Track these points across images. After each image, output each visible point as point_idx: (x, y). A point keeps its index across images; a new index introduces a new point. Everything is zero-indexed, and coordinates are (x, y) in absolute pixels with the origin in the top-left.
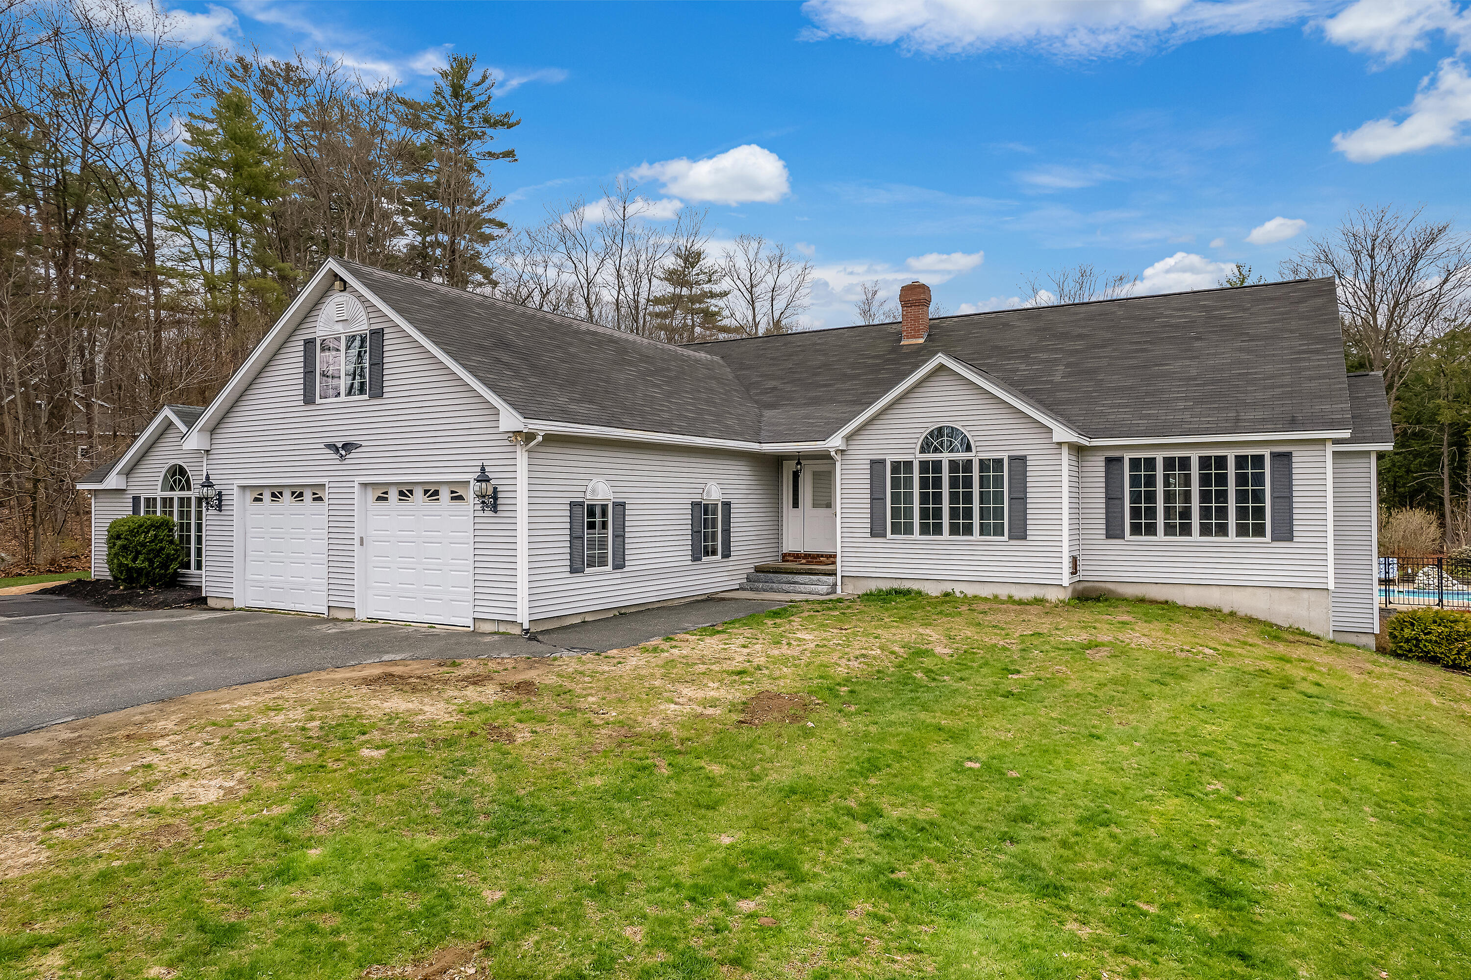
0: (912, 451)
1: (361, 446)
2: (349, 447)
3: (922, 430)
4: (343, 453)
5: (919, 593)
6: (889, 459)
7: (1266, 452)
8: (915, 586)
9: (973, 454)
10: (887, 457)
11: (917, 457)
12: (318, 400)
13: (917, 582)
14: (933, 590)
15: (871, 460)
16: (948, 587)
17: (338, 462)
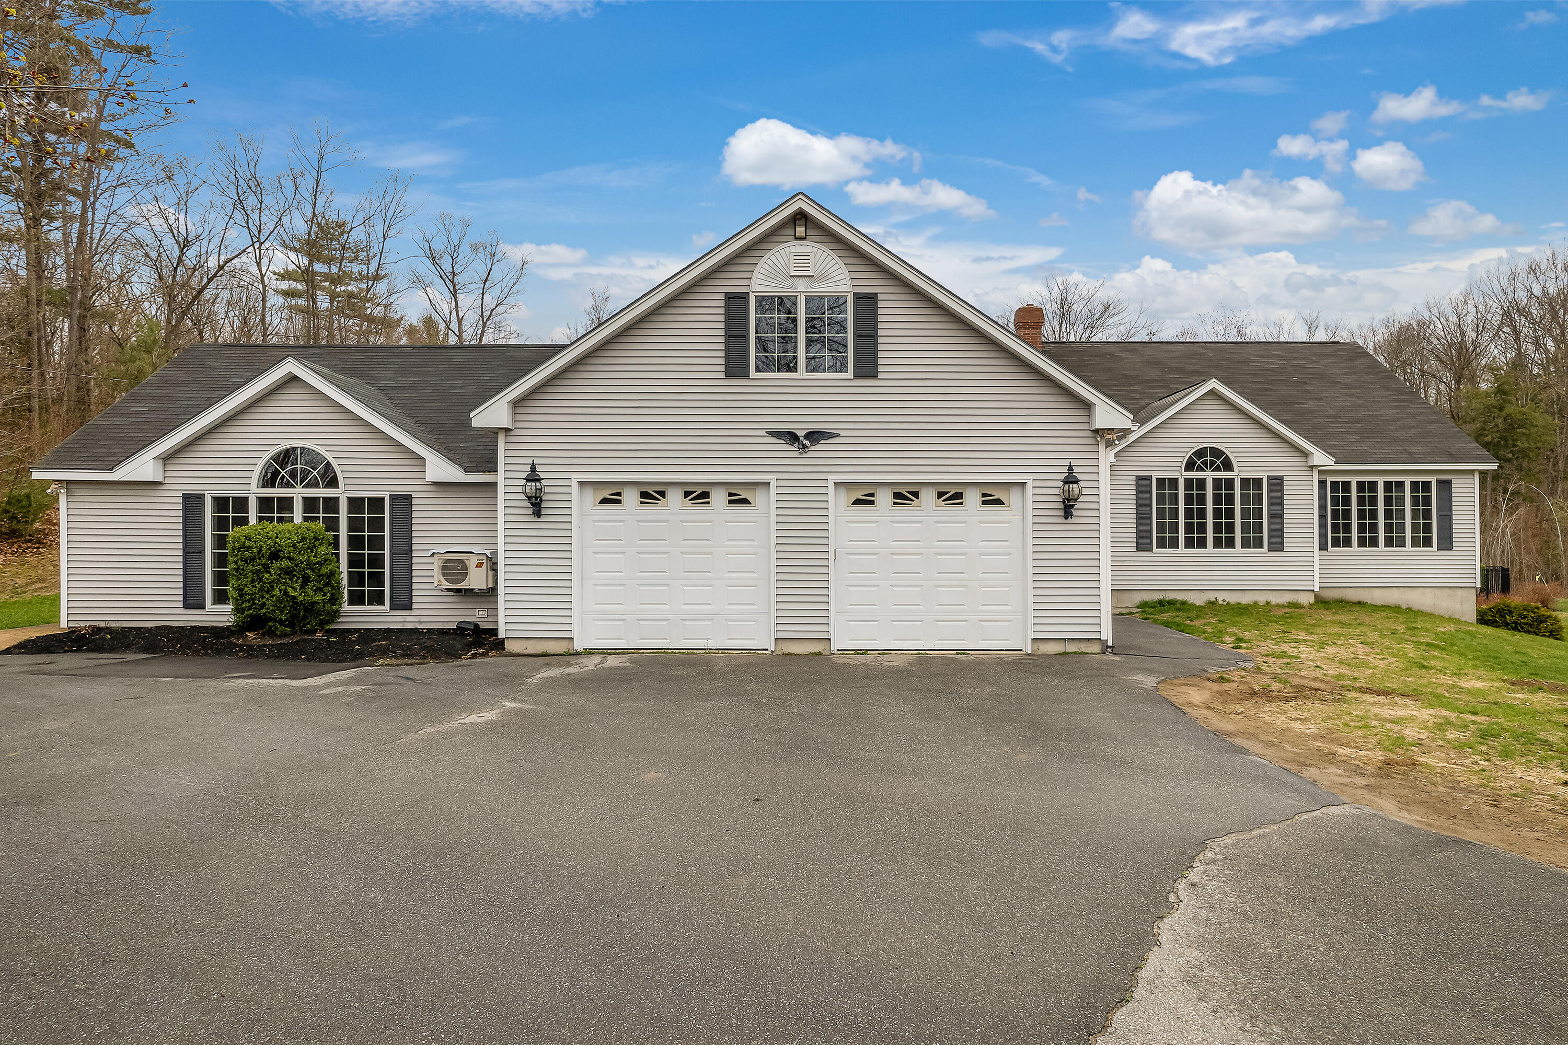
0: (1178, 469)
1: (839, 435)
2: (815, 436)
3: (1187, 450)
4: (807, 442)
5: (1184, 603)
6: (1155, 475)
7: (1433, 479)
8: (1180, 597)
9: (1235, 473)
10: (1153, 474)
11: (1183, 476)
12: (753, 373)
13: (1181, 593)
14: (1199, 600)
15: (1137, 477)
16: (1211, 596)
17: (796, 454)
